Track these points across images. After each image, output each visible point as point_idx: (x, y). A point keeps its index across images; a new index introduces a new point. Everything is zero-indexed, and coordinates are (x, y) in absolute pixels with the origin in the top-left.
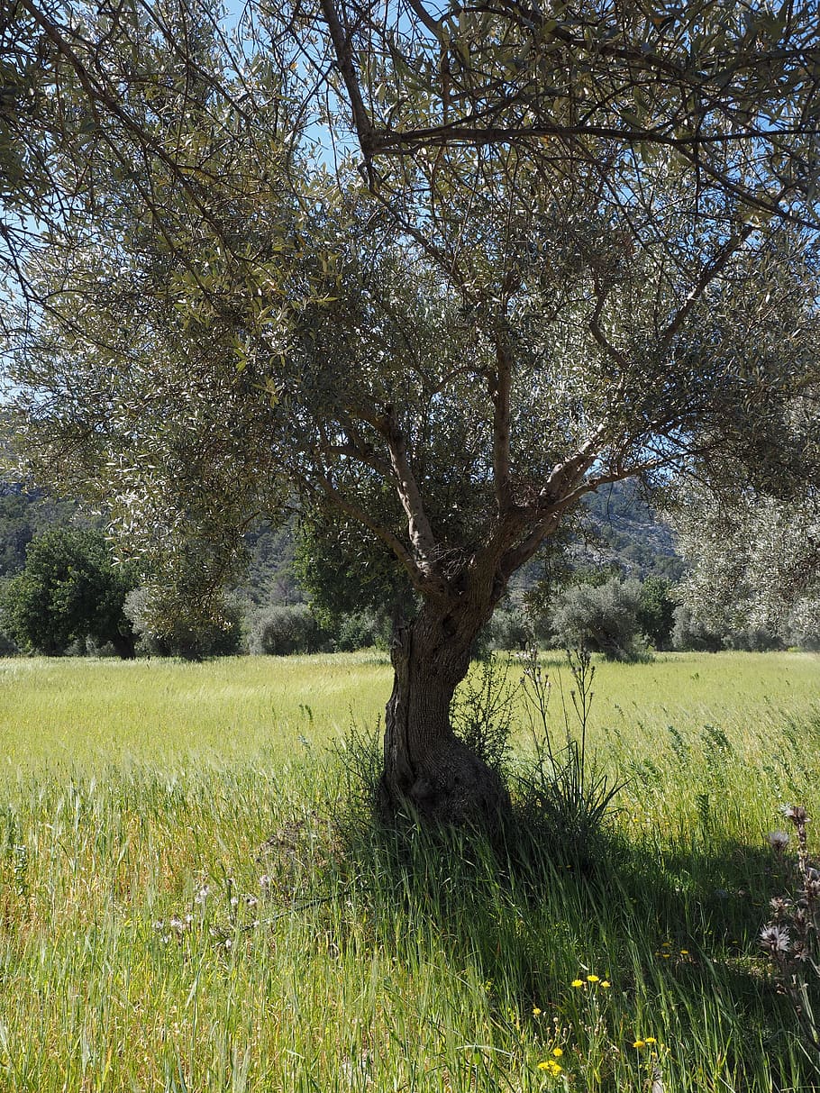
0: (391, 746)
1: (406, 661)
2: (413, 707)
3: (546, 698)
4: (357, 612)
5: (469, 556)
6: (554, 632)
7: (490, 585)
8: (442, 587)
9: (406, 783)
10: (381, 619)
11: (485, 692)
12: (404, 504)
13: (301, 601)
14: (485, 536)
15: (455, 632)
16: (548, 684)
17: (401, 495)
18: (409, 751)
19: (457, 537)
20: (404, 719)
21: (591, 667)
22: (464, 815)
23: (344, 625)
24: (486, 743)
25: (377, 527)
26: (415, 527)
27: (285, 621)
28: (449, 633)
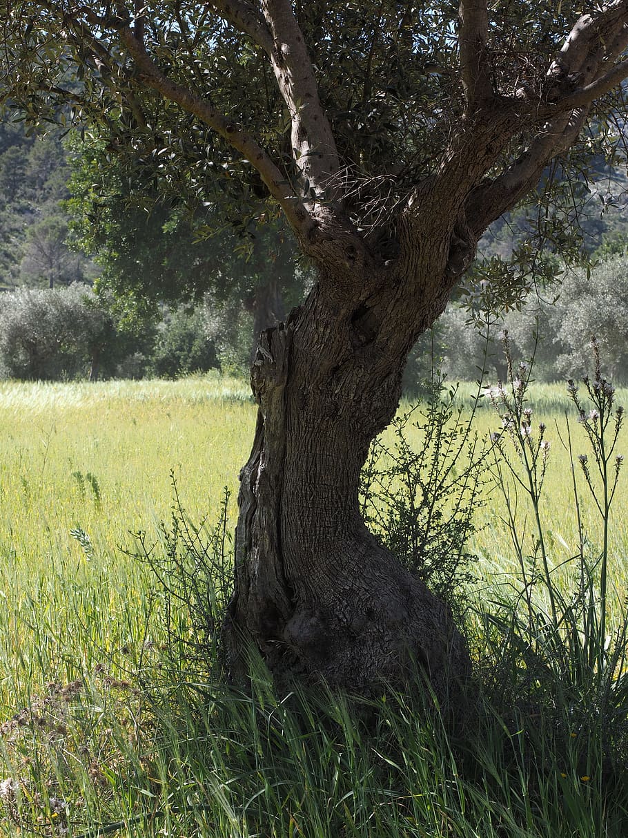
0: (249, 548)
1: (278, 391)
2: (291, 477)
3: (540, 468)
4: (186, 299)
5: (404, 193)
6: (562, 349)
7: (444, 248)
8: (352, 249)
9: (272, 620)
10: (232, 317)
11: (430, 452)
12: (282, 88)
13: (80, 278)
14: (437, 152)
15: (375, 335)
16: (543, 445)
17: (277, 71)
18: (281, 559)
19: (382, 154)
20: (273, 499)
21: (614, 409)
22: (381, 678)
23: (162, 327)
24: (427, 548)
25: (229, 130)
26: (303, 133)
27: (49, 317)
28: (363, 338)
